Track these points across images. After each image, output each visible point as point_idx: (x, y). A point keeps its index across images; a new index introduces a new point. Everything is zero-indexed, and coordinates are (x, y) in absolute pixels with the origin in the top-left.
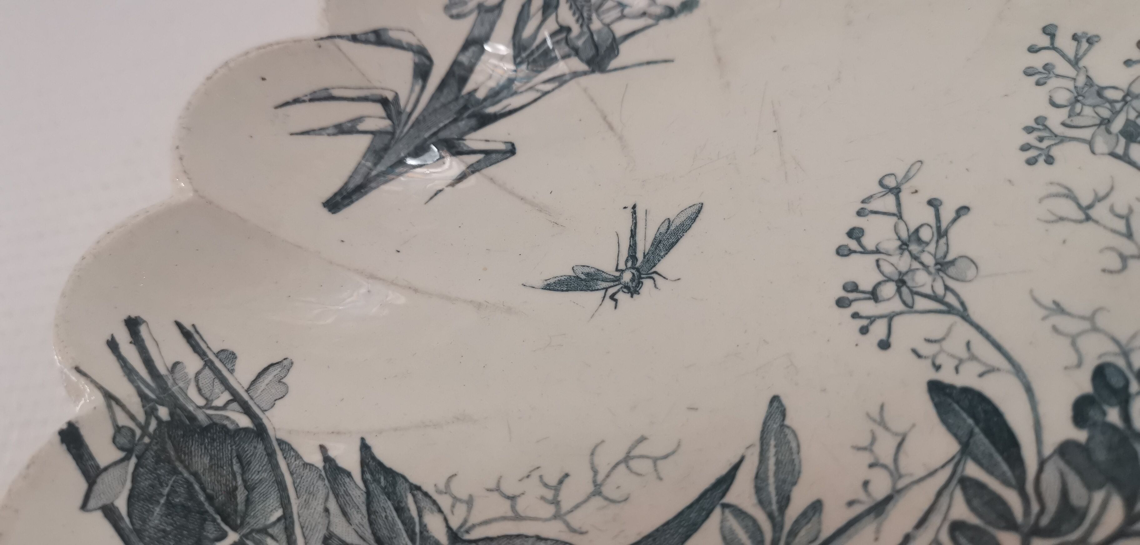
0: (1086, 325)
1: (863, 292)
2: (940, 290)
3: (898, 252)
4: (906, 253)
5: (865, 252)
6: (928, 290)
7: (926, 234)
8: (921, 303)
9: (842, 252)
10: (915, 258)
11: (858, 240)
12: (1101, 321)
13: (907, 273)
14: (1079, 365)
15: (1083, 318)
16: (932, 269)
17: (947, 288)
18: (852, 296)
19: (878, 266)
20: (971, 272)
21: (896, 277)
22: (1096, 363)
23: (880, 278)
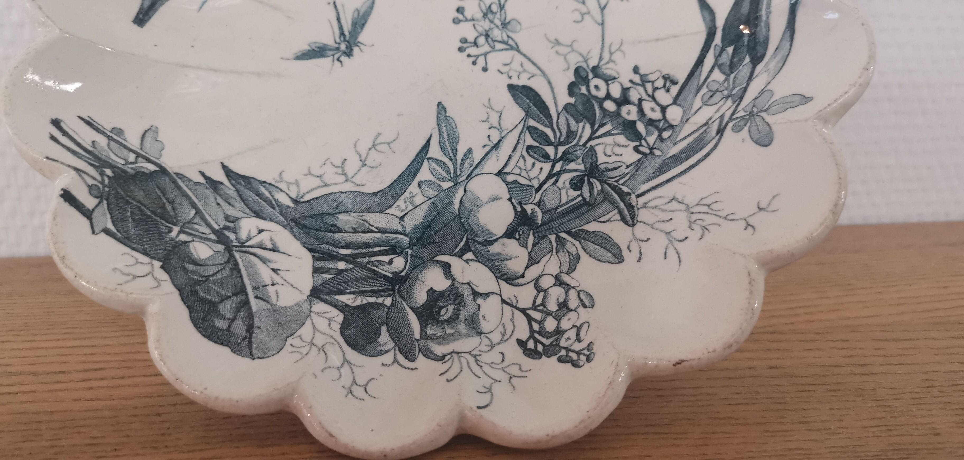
0: (569, 49)
1: (470, 43)
2: (505, 38)
3: (483, 19)
4: (487, 20)
5: (467, 20)
6: (499, 38)
7: (495, 8)
8: (499, 46)
9: (456, 21)
10: (491, 22)
11: (462, 14)
12: (576, 46)
13: (489, 30)
14: (568, 69)
15: (567, 46)
16: (500, 27)
17: (508, 37)
18: (465, 45)
19: (475, 28)
20: (518, 28)
21: (484, 33)
22: (576, 66)
23: (476, 34)
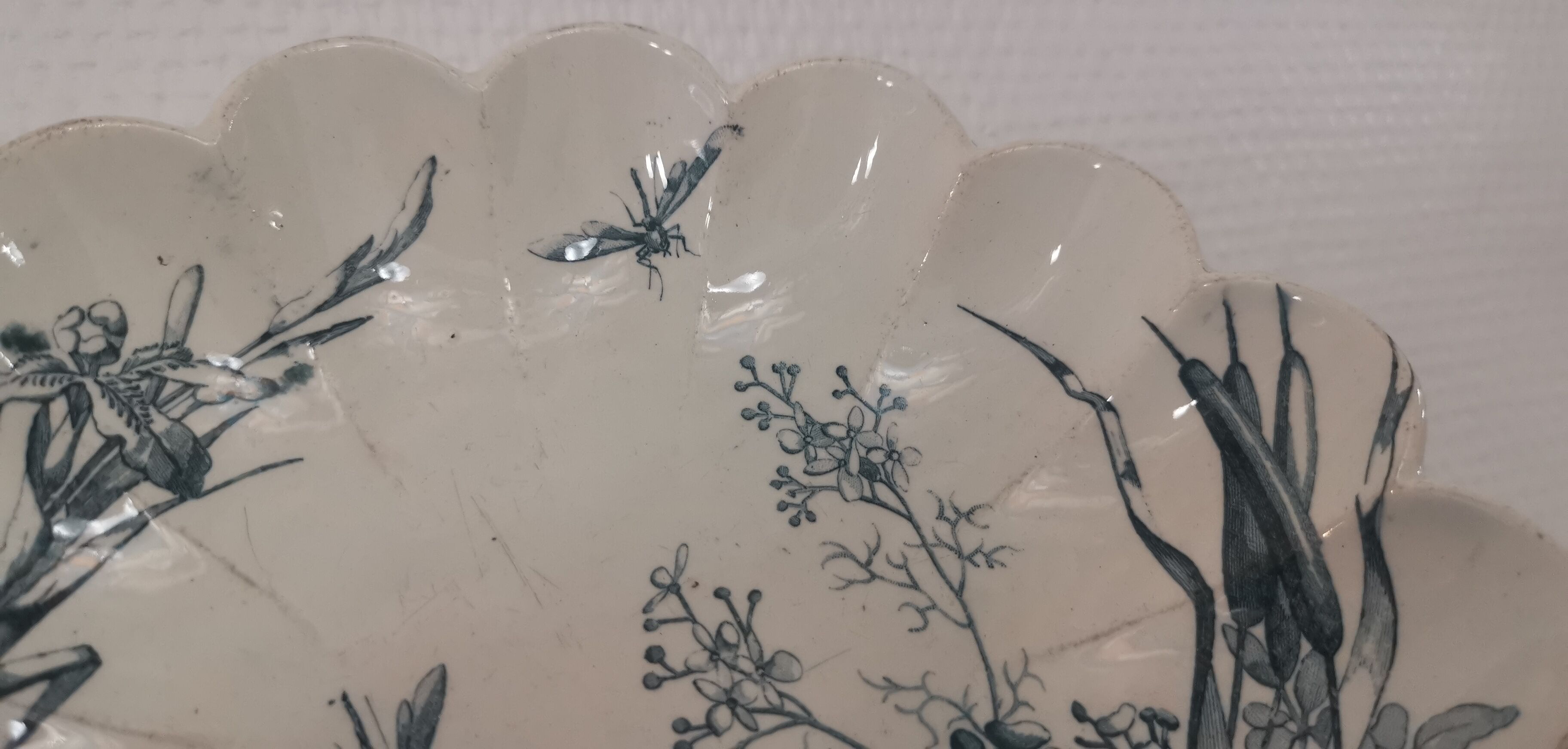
0: (921, 696)
1: (698, 728)
2: (775, 700)
3: (711, 665)
4: (721, 664)
5: (676, 676)
6: (761, 703)
7: (730, 635)
8: (766, 722)
9: (651, 683)
10: (733, 668)
11: (661, 662)
12: (933, 685)
13: (732, 688)
14: (936, 742)
15: (916, 688)
16: (756, 676)
17: (781, 695)
18: (688, 737)
19: (699, 689)
20: (796, 671)
21: (724, 698)
22: (949, 733)
23: (708, 704)
